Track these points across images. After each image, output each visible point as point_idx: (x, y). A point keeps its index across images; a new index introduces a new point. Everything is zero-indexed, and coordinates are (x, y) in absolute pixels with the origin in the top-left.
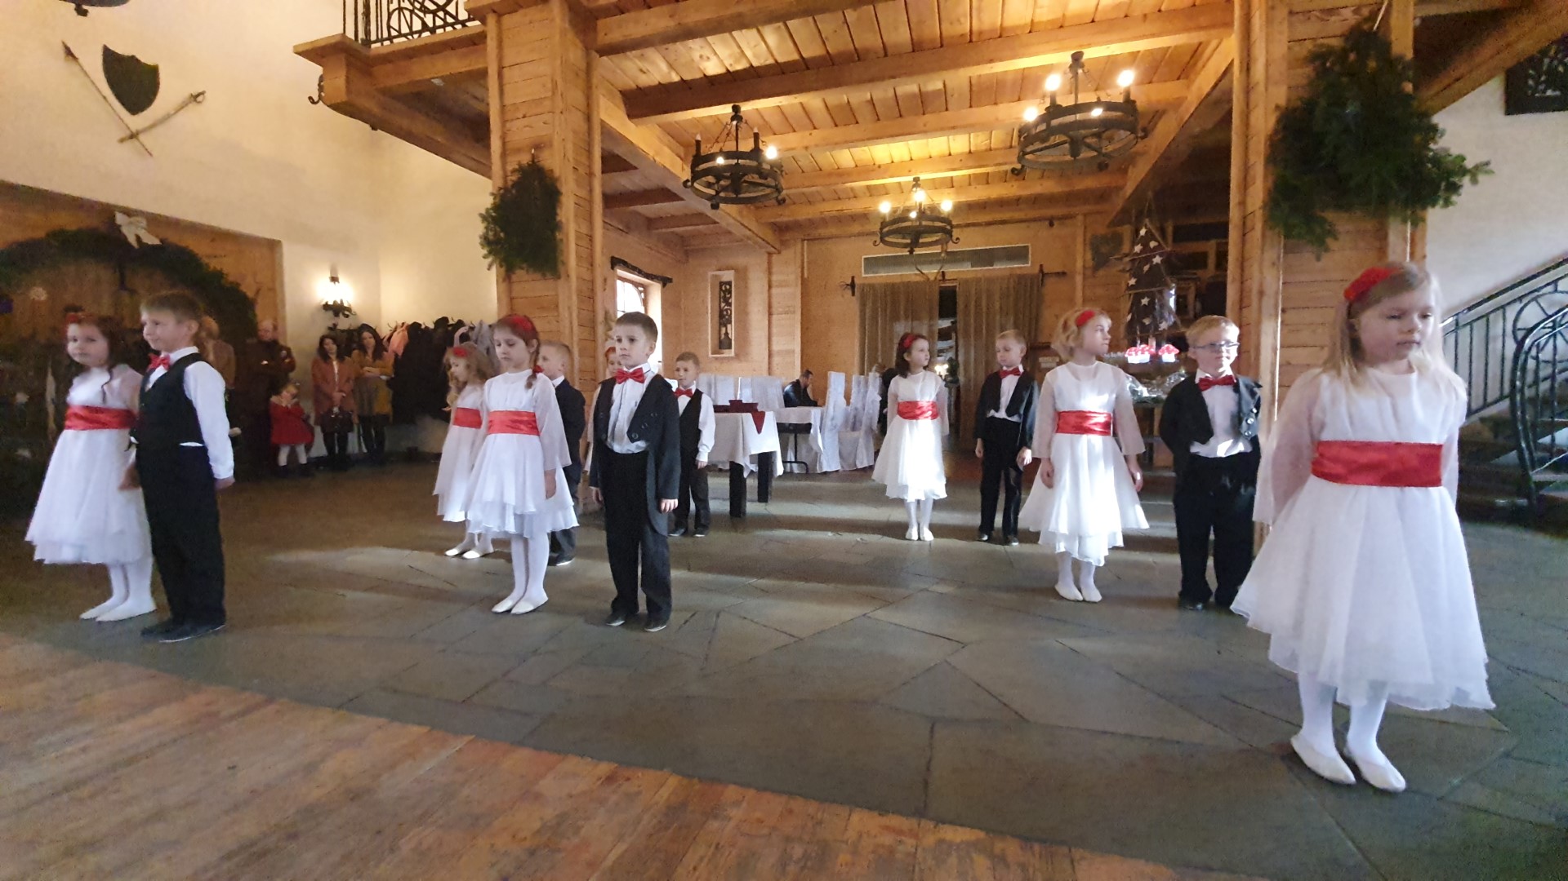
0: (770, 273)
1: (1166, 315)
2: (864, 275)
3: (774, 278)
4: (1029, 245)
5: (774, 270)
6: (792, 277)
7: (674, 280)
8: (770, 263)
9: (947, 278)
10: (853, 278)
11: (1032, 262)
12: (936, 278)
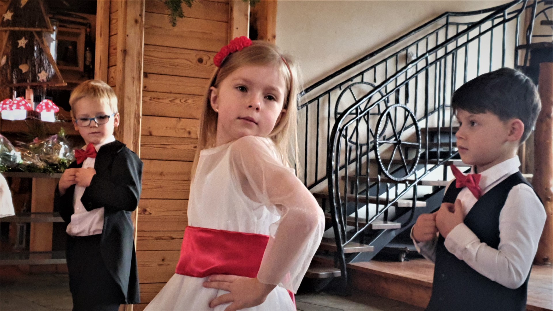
1: (46, 63)
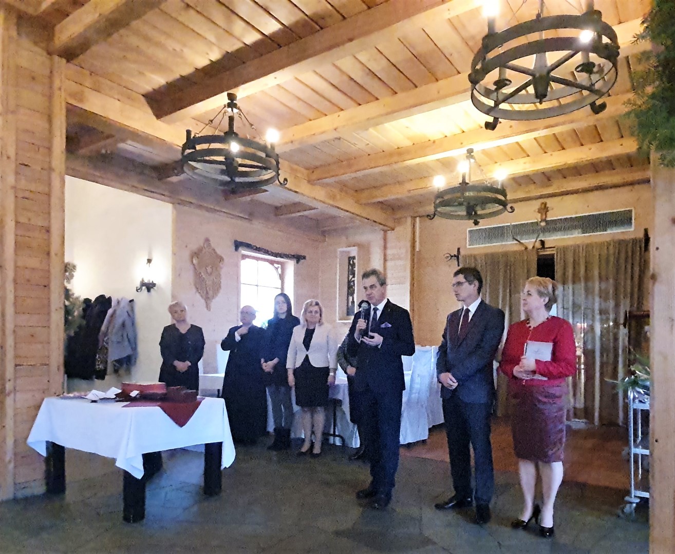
0: (385, 248)
2: (468, 247)
3: (389, 252)
4: (633, 209)
5: (389, 245)
6: (403, 251)
7: (307, 258)
8: (385, 240)
9: (546, 246)
10: (459, 249)
11: (635, 226)
12: (534, 247)
